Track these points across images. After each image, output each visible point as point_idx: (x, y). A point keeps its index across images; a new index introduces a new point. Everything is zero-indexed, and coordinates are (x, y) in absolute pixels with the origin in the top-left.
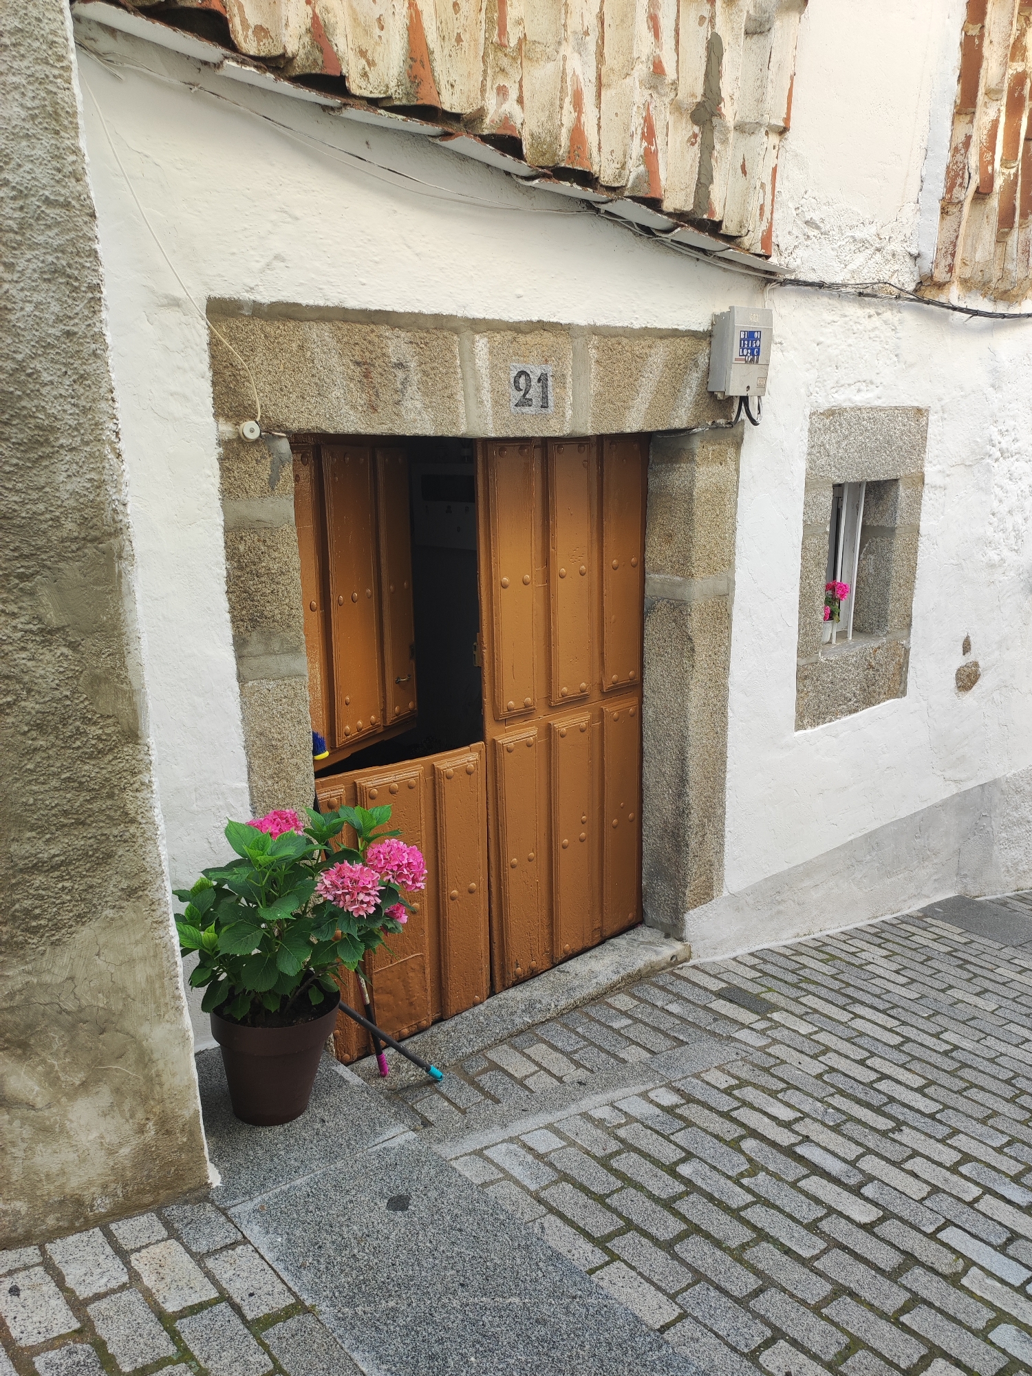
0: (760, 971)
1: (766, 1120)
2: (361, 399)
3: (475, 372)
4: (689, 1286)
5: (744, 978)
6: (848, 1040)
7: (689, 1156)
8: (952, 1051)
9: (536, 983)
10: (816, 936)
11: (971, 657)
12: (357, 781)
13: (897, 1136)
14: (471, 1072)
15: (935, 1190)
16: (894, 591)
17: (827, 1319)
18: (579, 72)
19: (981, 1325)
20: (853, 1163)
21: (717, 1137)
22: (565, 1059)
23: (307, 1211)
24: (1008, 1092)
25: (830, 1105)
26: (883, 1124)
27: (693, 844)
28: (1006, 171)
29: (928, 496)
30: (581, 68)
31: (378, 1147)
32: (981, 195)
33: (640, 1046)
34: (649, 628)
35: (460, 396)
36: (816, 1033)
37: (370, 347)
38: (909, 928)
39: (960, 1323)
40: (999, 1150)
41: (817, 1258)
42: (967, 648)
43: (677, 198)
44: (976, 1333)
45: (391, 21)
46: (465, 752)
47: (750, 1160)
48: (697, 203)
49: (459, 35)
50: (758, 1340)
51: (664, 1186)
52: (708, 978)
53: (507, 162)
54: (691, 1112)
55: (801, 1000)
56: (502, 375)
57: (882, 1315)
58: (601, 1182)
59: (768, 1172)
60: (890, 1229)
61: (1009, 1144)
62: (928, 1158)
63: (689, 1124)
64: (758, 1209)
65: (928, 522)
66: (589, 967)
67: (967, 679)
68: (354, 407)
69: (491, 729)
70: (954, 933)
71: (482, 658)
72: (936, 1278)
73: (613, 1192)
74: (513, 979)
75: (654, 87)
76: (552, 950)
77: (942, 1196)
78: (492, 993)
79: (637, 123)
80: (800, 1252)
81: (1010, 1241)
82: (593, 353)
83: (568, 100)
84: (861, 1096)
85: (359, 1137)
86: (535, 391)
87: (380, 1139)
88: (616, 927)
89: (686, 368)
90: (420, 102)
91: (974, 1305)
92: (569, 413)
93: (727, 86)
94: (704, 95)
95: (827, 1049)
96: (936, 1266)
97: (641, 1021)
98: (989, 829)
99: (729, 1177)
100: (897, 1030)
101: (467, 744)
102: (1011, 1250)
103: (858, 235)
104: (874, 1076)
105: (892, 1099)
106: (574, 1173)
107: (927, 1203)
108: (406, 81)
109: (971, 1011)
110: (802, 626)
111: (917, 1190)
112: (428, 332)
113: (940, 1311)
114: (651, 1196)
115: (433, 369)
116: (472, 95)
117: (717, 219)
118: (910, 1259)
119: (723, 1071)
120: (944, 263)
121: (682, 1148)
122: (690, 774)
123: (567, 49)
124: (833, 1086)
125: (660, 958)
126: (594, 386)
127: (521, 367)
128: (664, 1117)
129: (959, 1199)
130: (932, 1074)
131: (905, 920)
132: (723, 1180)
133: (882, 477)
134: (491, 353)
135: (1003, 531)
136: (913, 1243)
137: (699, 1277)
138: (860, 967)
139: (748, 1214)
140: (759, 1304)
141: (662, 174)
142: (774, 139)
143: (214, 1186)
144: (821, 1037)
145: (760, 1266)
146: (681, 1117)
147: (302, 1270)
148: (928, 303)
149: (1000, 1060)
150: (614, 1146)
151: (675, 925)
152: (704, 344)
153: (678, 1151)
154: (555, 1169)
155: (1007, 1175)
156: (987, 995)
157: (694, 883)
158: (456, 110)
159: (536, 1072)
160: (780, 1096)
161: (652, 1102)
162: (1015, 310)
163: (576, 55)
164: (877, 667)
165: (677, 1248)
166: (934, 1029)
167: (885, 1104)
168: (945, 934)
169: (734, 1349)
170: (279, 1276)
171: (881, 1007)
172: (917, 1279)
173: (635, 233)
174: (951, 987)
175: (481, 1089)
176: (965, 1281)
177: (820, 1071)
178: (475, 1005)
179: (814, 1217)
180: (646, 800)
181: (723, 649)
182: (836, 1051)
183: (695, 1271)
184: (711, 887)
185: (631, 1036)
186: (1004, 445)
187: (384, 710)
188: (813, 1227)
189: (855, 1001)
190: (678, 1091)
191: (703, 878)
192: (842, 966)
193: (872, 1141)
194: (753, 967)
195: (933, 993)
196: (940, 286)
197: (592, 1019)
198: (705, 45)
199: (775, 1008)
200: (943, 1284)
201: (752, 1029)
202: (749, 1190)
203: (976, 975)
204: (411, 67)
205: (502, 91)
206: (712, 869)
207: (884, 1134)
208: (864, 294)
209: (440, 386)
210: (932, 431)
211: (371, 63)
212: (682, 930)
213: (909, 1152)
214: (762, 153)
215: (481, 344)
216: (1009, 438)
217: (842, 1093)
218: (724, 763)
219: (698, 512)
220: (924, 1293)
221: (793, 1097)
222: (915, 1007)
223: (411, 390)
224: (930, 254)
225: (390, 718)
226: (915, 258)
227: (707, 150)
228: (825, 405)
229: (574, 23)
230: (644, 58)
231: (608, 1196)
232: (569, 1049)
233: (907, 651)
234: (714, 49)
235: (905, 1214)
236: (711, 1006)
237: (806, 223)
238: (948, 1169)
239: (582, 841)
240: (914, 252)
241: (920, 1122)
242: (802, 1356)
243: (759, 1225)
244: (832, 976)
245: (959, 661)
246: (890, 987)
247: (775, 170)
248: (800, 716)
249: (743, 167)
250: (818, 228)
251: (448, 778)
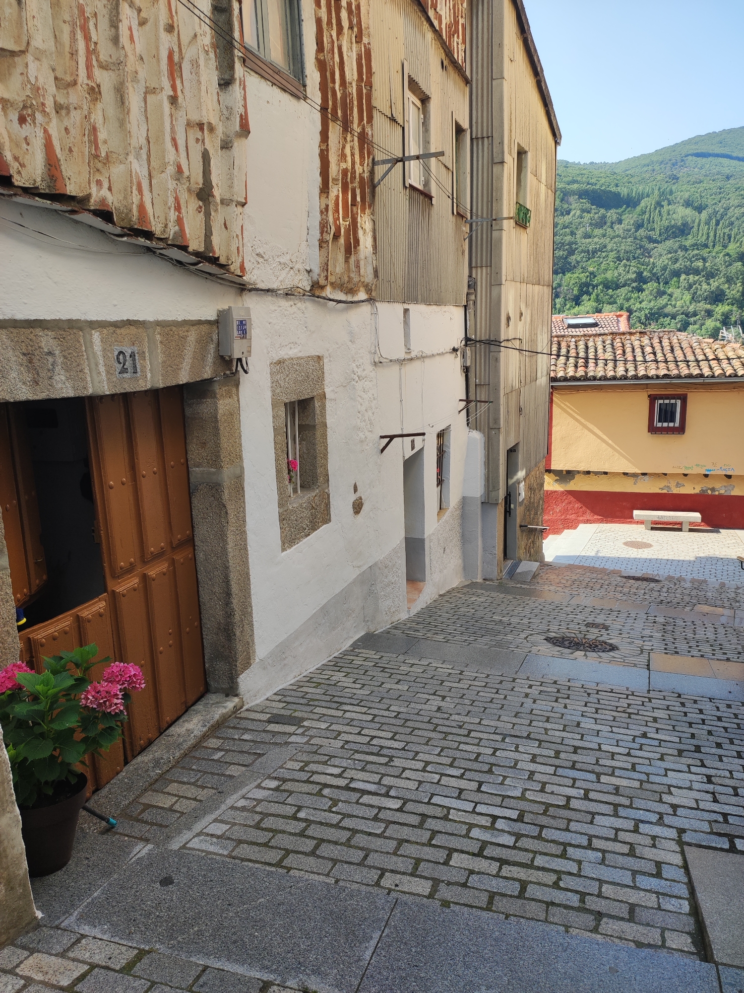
0: (285, 702)
1: (328, 777)
2: (28, 377)
3: (94, 354)
4: (332, 868)
5: (278, 708)
6: (347, 725)
7: (300, 808)
8: (398, 715)
9: (154, 748)
10: (304, 674)
11: (358, 494)
12: (31, 636)
13: (392, 764)
14: (135, 814)
15: (420, 782)
16: (319, 461)
17: (401, 856)
18: (138, 171)
19: (464, 832)
20: (379, 783)
21: (308, 794)
22: (193, 787)
23: (113, 907)
24: (431, 727)
25: (355, 759)
26: (384, 760)
27: (238, 633)
28: (345, 223)
29: (329, 405)
30: (139, 168)
31: (134, 859)
32: (336, 237)
33: (236, 764)
34: (195, 501)
35: (87, 371)
36: (330, 726)
37: (31, 343)
38: (349, 657)
39: (456, 835)
40: (439, 755)
41: (384, 832)
42: (355, 490)
43: (196, 244)
44: (463, 837)
45: (34, 141)
46: (96, 602)
47: (331, 799)
48: (206, 247)
49: (70, 148)
50: (376, 877)
51: (295, 827)
52: (258, 715)
53: (108, 227)
54: (288, 786)
55: (314, 711)
56: (110, 355)
57: (423, 845)
58: (262, 837)
59: (342, 801)
60: (409, 807)
61: (441, 751)
62: (411, 769)
63: (291, 793)
64: (346, 820)
65: (330, 421)
66: (185, 728)
67: (358, 507)
68: (24, 383)
69: (111, 585)
70: (371, 654)
71: (100, 537)
72: (438, 820)
73: (270, 839)
74: (139, 749)
75: (178, 180)
76: (159, 724)
77: (424, 784)
78: (126, 763)
79: (171, 201)
80: (376, 832)
81: (460, 793)
82: (158, 337)
83: (134, 188)
84: (367, 750)
85: (117, 859)
86: (128, 364)
87: (132, 855)
88: (194, 698)
89: (207, 342)
90: (57, 192)
91: (458, 826)
92: (149, 375)
93: (215, 179)
94: (203, 184)
95: (340, 733)
96: (436, 815)
97: (230, 750)
98: (376, 591)
99: (325, 811)
100: (368, 712)
101: (97, 596)
102: (462, 797)
103: (282, 261)
104: (368, 739)
105: (382, 747)
106: (244, 838)
107: (419, 789)
108: (47, 178)
109: (398, 693)
110: (279, 489)
111: (413, 785)
112: (64, 331)
113: (445, 833)
114: (291, 834)
115: (69, 354)
116: (83, 185)
117: (216, 256)
118: (424, 817)
119: (293, 760)
120: (323, 275)
121: (294, 805)
122: (233, 590)
123: (131, 158)
124: (351, 750)
125: (227, 710)
126: (160, 358)
127: (119, 349)
128: (276, 794)
129: (432, 783)
130: (395, 729)
131: (345, 653)
132: (323, 813)
133: (307, 397)
134: (102, 341)
135: (364, 421)
136: (422, 809)
137: (335, 861)
138: (335, 685)
139: (343, 824)
140: (369, 862)
141: (187, 231)
142: (240, 209)
143: (40, 917)
144: (334, 727)
145: (361, 845)
146: (285, 791)
147: (131, 935)
148: (318, 297)
149: (421, 713)
150: (257, 818)
151: (231, 687)
152: (215, 327)
153: (293, 807)
154: (233, 840)
155: (447, 765)
156: (401, 682)
157: (240, 658)
158: (73, 194)
159: (178, 800)
160: (329, 763)
161: (265, 788)
162: (356, 299)
163: (136, 160)
164: (316, 507)
165: (317, 852)
166: (386, 707)
167: (380, 751)
168: (368, 656)
169: (368, 885)
170: (120, 944)
171: (355, 703)
172: (431, 824)
173: (173, 264)
174: (383, 683)
175: (146, 822)
176: (450, 817)
177: (341, 745)
178: (118, 774)
179: (373, 814)
180: (203, 612)
181: (242, 509)
182: (344, 732)
183: (332, 860)
184: (249, 659)
185: (228, 761)
186: (359, 373)
187: (30, 584)
188: (376, 819)
189: (342, 704)
190: (275, 778)
191: (245, 653)
192: (326, 687)
193: (382, 770)
194: (280, 701)
195: (376, 688)
196: (322, 288)
197: (199, 759)
198: (201, 155)
199: (303, 719)
200: (442, 822)
201: (296, 734)
202: (338, 813)
203: (392, 674)
204: (49, 170)
205: (98, 183)
206: (249, 645)
207: (386, 764)
208: (288, 294)
209: (74, 364)
210: (326, 368)
211: (22, 165)
212: (237, 689)
213: (401, 769)
214: (235, 217)
215: (96, 336)
216: (361, 369)
217: (357, 752)
218: (249, 579)
219: (222, 428)
220: (436, 829)
221: (336, 761)
222: (371, 698)
223: (58, 369)
224: (316, 270)
225: (34, 589)
226: (309, 272)
227: (208, 215)
228: (276, 359)
229: (134, 142)
230: (171, 163)
231: (269, 842)
232: (193, 780)
233: (329, 495)
234: (206, 157)
235: (413, 798)
236: (268, 729)
237: (257, 255)
238: (421, 771)
239: (170, 646)
240: (308, 269)
241: (400, 754)
242: (398, 876)
243: (351, 827)
244: (324, 694)
245: (353, 497)
246: (355, 691)
247: (242, 227)
248: (283, 543)
249: (225, 224)
250: (263, 257)
251: (89, 622)
